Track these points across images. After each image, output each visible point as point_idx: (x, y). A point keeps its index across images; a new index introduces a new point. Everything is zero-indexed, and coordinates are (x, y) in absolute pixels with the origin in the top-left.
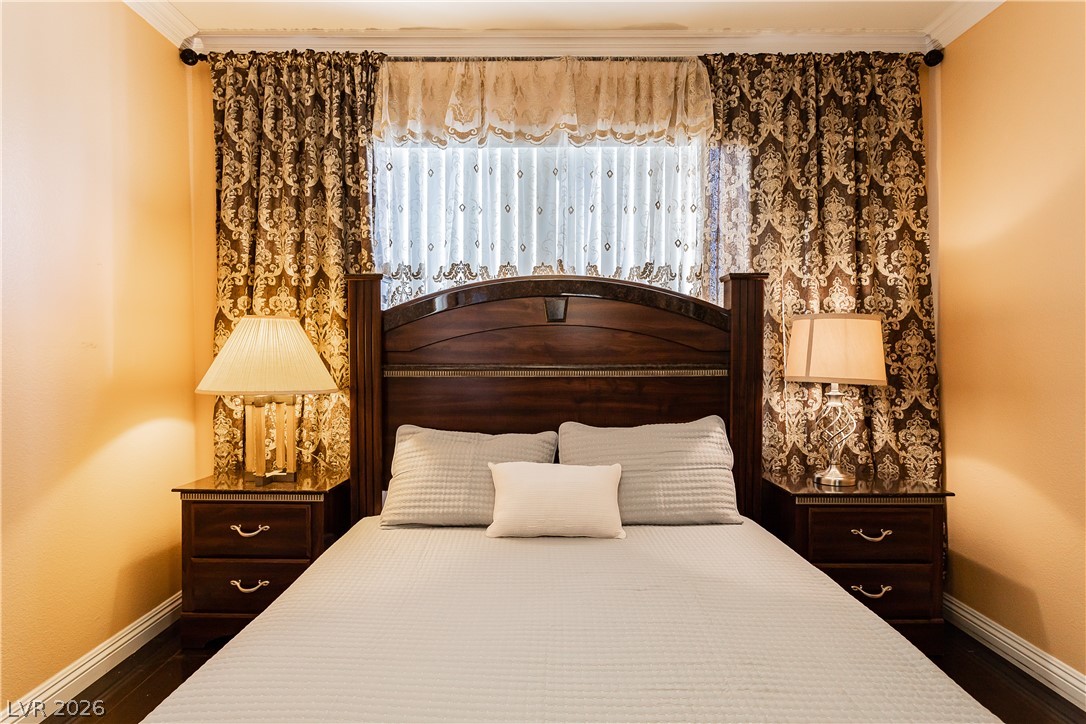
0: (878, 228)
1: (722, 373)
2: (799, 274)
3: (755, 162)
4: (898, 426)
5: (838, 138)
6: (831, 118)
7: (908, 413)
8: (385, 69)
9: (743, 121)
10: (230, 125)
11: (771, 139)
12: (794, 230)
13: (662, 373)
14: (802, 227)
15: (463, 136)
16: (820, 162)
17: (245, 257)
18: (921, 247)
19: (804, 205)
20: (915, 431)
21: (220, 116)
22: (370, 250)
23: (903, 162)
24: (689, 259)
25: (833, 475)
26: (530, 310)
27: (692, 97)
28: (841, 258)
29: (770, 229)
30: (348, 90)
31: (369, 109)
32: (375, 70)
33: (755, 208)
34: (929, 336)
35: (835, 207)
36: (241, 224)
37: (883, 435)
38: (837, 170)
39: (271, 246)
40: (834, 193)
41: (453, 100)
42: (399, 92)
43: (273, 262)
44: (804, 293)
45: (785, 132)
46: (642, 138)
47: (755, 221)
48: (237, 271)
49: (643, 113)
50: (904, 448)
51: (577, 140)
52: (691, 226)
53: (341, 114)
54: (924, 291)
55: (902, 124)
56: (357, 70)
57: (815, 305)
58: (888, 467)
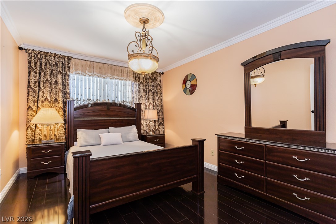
0: (156, 97)
1: (135, 118)
2: (145, 103)
3: (139, 85)
4: (159, 126)
5: (151, 83)
6: (150, 80)
7: (160, 124)
8: (73, 60)
9: (137, 79)
10: (33, 65)
11: (141, 82)
12: (145, 96)
13: (126, 118)
14: (146, 96)
15: (90, 75)
16: (148, 86)
17: (37, 94)
18: (161, 100)
19: (146, 93)
20: (161, 126)
21: (30, 63)
22: (69, 95)
23: (159, 88)
24: (130, 100)
25: (151, 133)
26: (104, 108)
27: (130, 74)
28: (151, 101)
29: (141, 96)
30: (64, 63)
31: (69, 67)
32: (70, 60)
33: (139, 92)
34: (162, 113)
35: (150, 93)
36: (36, 87)
37: (157, 127)
38: (150, 88)
39: (43, 92)
40: (150, 91)
41: (88, 68)
42: (76, 65)
43: (43, 96)
44: (146, 106)
45: (143, 81)
46: (122, 80)
47: (139, 94)
48: (35, 97)
49: (122, 76)
50: (159, 129)
51: (111, 79)
52: (130, 95)
53: (62, 67)
54: (162, 106)
55: (159, 82)
56: (66, 59)
57: (148, 108)
58: (157, 132)
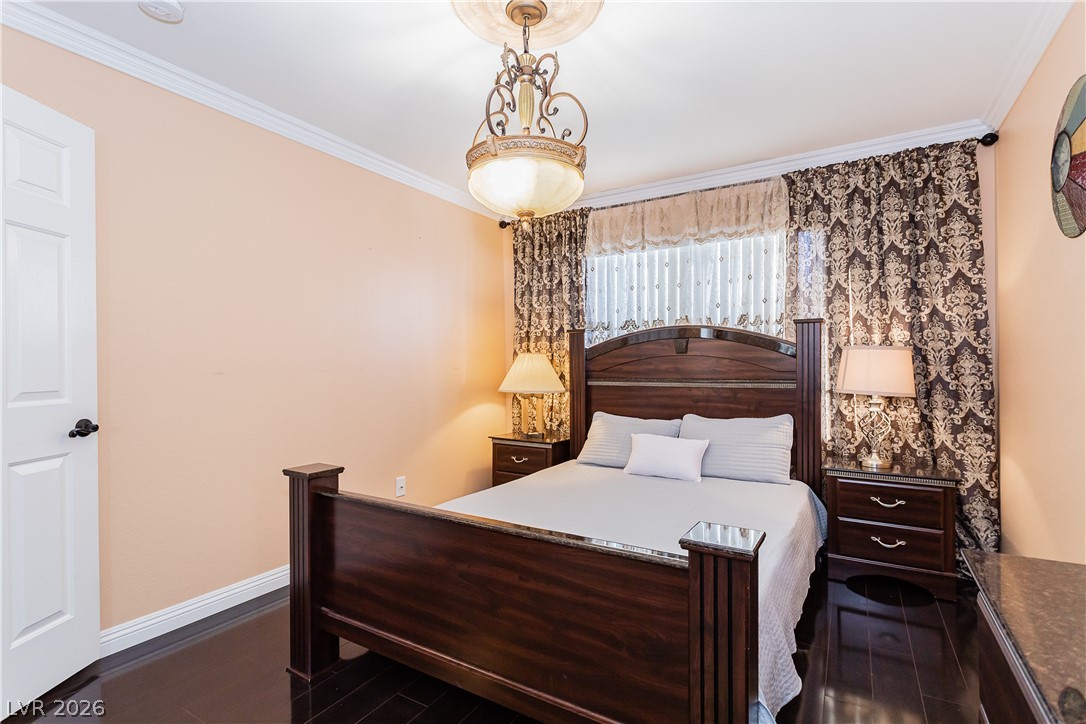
0: (938, 277)
1: (792, 386)
2: (866, 316)
3: (829, 239)
4: (956, 430)
5: (897, 214)
6: (893, 200)
7: (965, 419)
8: (591, 215)
9: (817, 213)
10: (520, 255)
11: (839, 222)
12: (863, 284)
14: (867, 282)
15: (630, 248)
16: (881, 231)
17: (526, 323)
18: (978, 289)
19: (868, 266)
20: (972, 434)
21: (516, 252)
22: (583, 316)
23: (958, 225)
24: (776, 309)
25: (873, 462)
26: (666, 347)
27: (774, 205)
28: (898, 303)
29: (838, 286)
30: (573, 230)
31: (583, 238)
32: (587, 217)
33: (829, 271)
34: (984, 359)
35: (892, 265)
36: (524, 306)
37: (942, 436)
38: (892, 237)
39: (539, 315)
40: (892, 255)
41: (627, 228)
42: (599, 227)
43: (539, 324)
44: (869, 330)
45: (850, 217)
46: (741, 235)
47: (829, 281)
48: (522, 330)
49: (743, 219)
50: (961, 447)
51: (700, 240)
52: (778, 287)
53: (570, 242)
54: (979, 325)
55: (956, 195)
56: (578, 219)
57: (877, 337)
58: (944, 461)
